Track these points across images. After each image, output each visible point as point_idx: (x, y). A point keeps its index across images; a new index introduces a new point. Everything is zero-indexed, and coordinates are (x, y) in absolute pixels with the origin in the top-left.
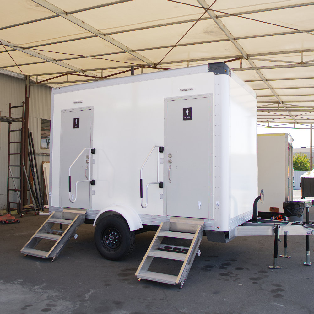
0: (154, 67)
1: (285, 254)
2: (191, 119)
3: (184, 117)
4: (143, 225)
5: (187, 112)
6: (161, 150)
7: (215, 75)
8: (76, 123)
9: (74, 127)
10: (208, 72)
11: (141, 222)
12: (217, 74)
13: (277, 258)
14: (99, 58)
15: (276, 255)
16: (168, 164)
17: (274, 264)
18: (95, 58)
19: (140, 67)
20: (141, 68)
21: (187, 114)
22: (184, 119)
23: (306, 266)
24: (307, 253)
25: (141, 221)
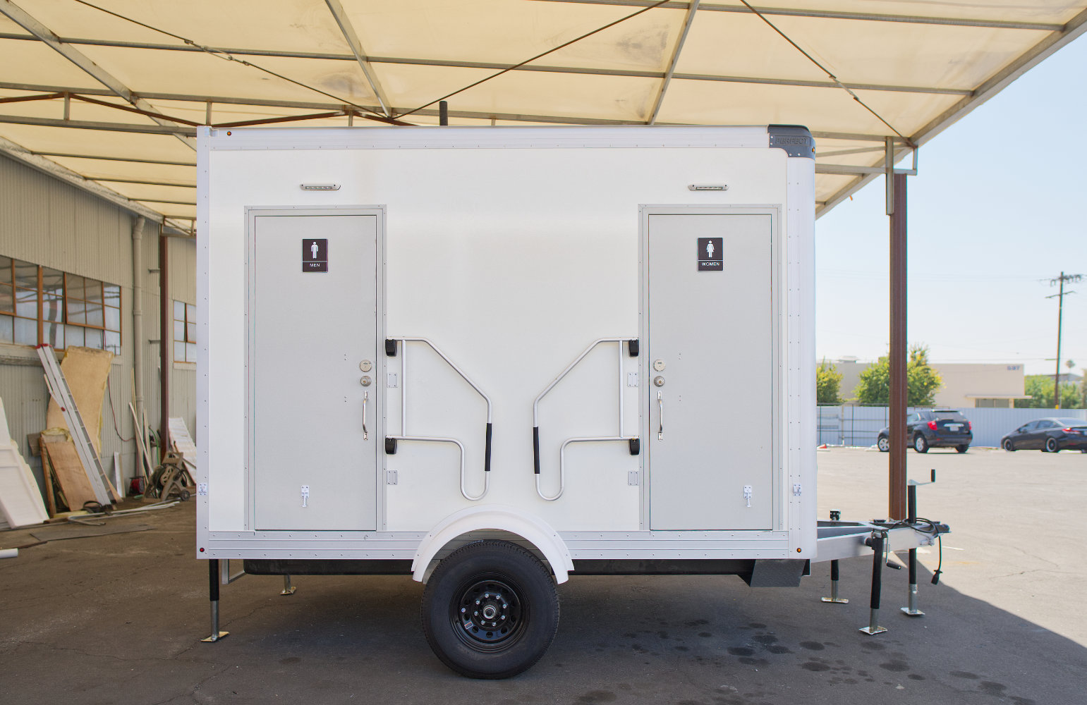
0: (389, 120)
1: (834, 595)
2: (720, 268)
3: (700, 264)
4: (574, 561)
5: (710, 249)
6: (633, 348)
7: (789, 156)
8: (315, 256)
9: (306, 268)
10: (771, 146)
11: (569, 554)
12: (795, 155)
13: (878, 608)
14: (244, 62)
15: (875, 603)
16: (653, 386)
17: (872, 624)
18: (231, 59)
19: (341, 113)
20: (348, 117)
21: (710, 256)
22: (701, 268)
23: (911, 619)
24: (911, 589)
25: (568, 552)
